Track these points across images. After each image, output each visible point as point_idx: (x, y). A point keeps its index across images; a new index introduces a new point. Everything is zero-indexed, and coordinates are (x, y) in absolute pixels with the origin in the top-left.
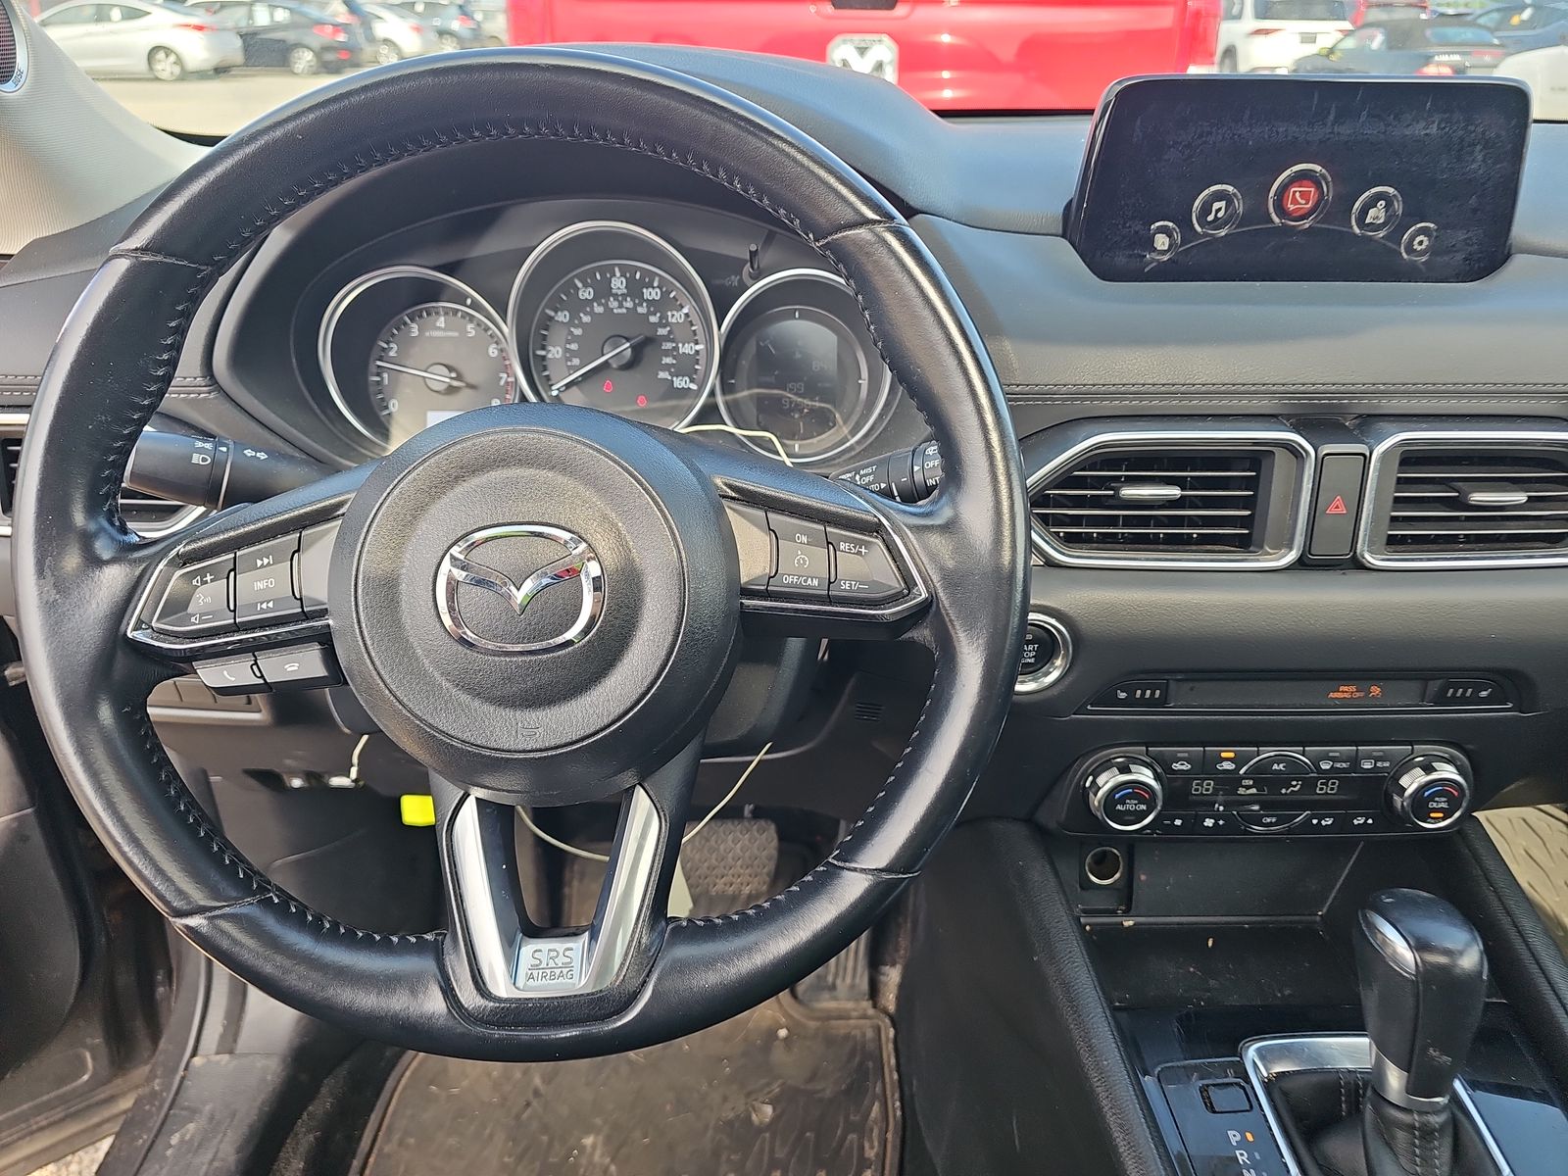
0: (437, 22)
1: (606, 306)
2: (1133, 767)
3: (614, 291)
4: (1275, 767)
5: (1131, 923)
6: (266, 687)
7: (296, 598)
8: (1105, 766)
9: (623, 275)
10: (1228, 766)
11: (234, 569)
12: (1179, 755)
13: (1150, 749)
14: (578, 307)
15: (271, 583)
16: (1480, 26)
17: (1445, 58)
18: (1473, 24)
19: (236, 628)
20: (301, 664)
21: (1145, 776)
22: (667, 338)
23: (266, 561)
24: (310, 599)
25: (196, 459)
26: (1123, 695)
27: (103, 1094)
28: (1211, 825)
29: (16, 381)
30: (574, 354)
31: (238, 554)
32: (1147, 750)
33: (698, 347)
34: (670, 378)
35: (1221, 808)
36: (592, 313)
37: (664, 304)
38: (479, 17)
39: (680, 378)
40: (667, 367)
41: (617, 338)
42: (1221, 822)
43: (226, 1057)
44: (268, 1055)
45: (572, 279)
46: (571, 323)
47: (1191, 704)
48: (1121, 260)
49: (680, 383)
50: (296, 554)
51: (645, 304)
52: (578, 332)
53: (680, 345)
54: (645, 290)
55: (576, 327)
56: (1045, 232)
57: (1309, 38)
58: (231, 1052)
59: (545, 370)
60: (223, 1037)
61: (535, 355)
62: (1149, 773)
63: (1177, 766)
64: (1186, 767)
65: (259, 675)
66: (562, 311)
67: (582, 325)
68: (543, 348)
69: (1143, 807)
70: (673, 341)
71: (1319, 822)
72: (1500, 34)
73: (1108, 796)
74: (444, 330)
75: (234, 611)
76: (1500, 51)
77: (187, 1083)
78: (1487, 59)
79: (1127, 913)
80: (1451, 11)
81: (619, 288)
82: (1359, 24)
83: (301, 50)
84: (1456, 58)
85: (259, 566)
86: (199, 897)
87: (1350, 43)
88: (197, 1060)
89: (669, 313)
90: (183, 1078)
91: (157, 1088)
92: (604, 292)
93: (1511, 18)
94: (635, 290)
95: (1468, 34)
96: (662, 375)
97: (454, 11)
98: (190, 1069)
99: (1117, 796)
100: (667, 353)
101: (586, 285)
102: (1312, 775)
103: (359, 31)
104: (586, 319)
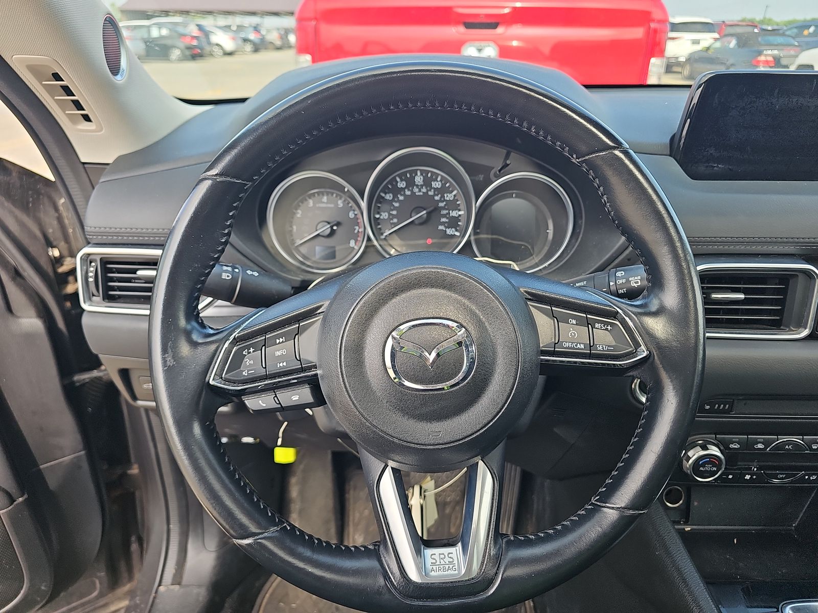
0: (243, 35)
1: (412, 191)
2: (709, 446)
3: (416, 183)
4: (787, 447)
5: (689, 529)
6: (281, 409)
7: (297, 359)
8: (693, 446)
9: (422, 174)
10: (760, 446)
11: (265, 345)
12: (734, 440)
13: (717, 436)
14: (396, 191)
15: (284, 352)
16: (789, 36)
17: (769, 52)
18: (783, 35)
19: (266, 377)
20: (299, 396)
21: (714, 451)
22: (444, 208)
23: (281, 340)
24: (306, 360)
25: (224, 276)
26: (708, 407)
27: (102, 602)
28: (748, 478)
29: (100, 230)
30: (394, 216)
31: (267, 336)
32: (716, 437)
33: (461, 213)
34: (444, 229)
35: (755, 469)
36: (404, 195)
37: (442, 191)
38: (263, 32)
39: (450, 229)
40: (443, 224)
41: (418, 209)
42: (754, 477)
43: (177, 587)
44: (199, 586)
45: (395, 177)
46: (393, 200)
47: (745, 413)
48: (702, 168)
49: (450, 232)
50: (297, 336)
51: (432, 190)
52: (396, 205)
53: (451, 212)
54: (432, 183)
55: (396, 202)
56: (660, 153)
57: (696, 42)
58: (179, 584)
59: (379, 225)
60: (175, 575)
61: (375, 217)
62: (717, 449)
63: (732, 446)
64: (737, 446)
65: (278, 402)
66: (389, 193)
67: (399, 201)
68: (378, 213)
69: (715, 469)
70: (447, 209)
71: (809, 478)
72: (798, 39)
73: (694, 463)
74: (327, 203)
75: (265, 368)
76: (799, 49)
77: (157, 601)
78: (792, 53)
79: (686, 523)
80: (770, 28)
81: (419, 182)
82: (722, 35)
83: (174, 49)
84: (776, 52)
85: (277, 343)
86: (253, 529)
87: (718, 45)
88: (162, 588)
89: (445, 195)
90: (155, 598)
91: (138, 602)
92: (411, 183)
93: (803, 31)
94: (427, 183)
95: (780, 40)
96: (441, 227)
97: (251, 29)
98: (158, 592)
99: (701, 462)
100: (444, 216)
101: (402, 180)
102: (806, 452)
103: (203, 40)
104: (401, 198)
